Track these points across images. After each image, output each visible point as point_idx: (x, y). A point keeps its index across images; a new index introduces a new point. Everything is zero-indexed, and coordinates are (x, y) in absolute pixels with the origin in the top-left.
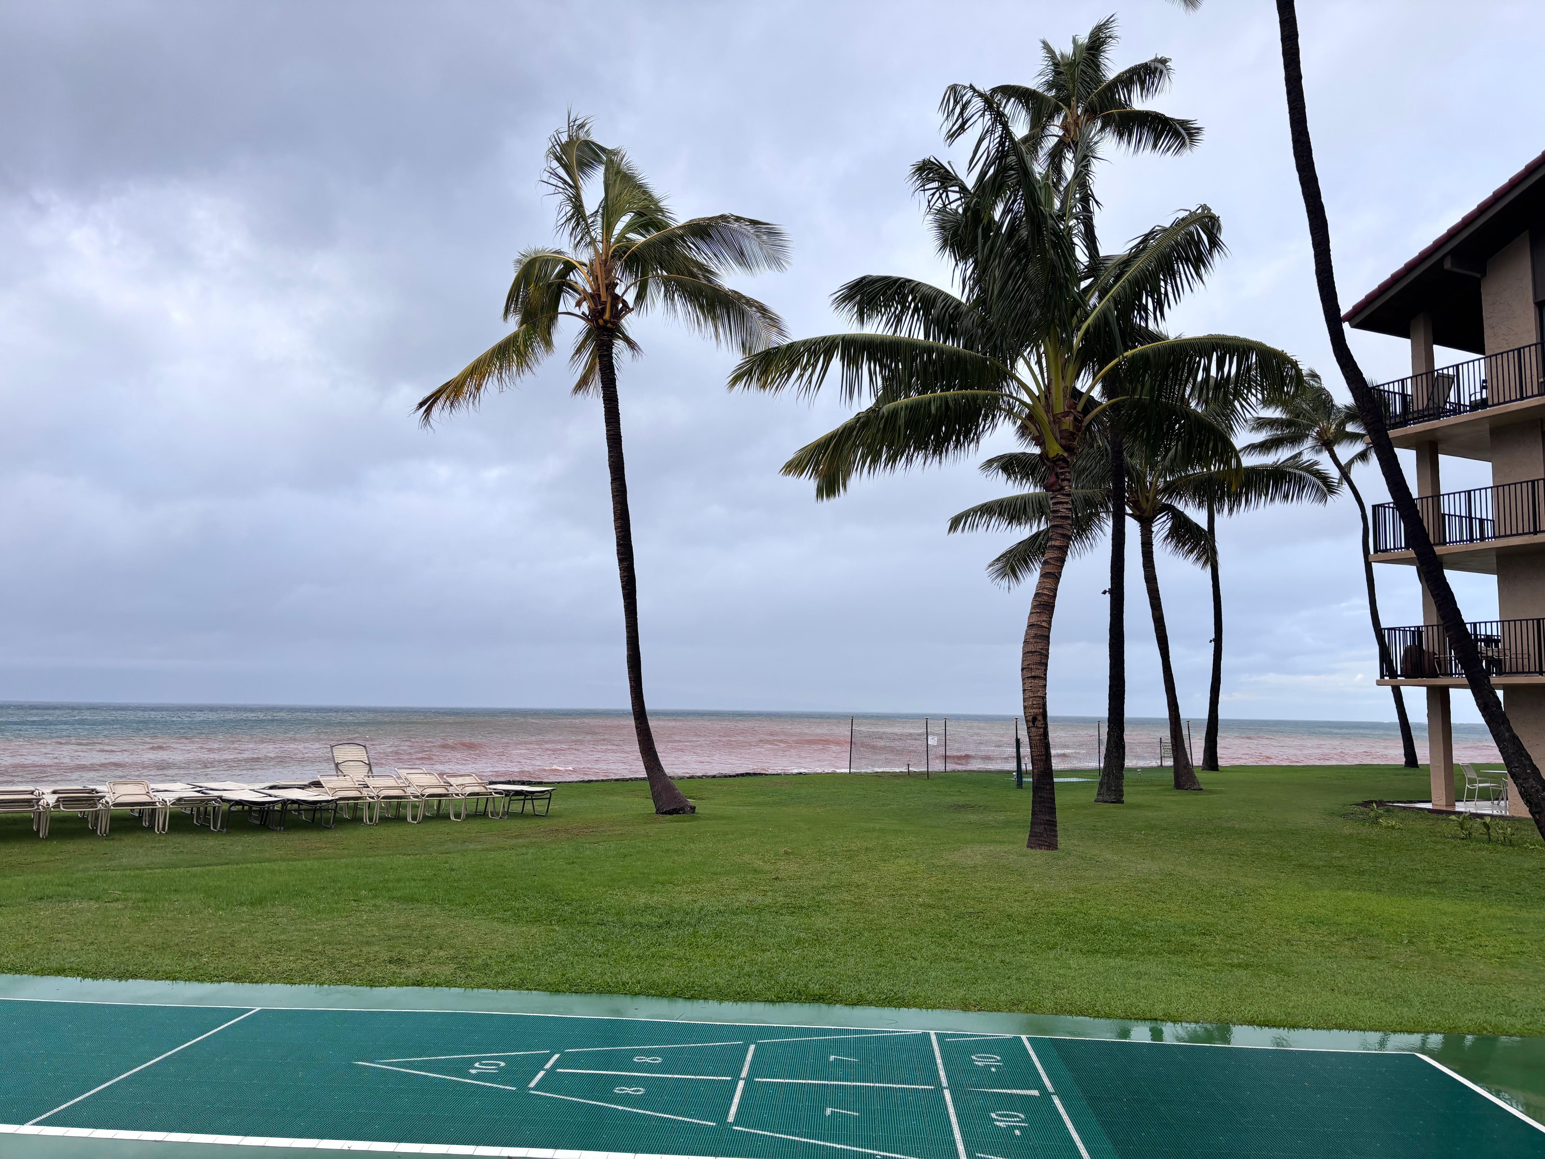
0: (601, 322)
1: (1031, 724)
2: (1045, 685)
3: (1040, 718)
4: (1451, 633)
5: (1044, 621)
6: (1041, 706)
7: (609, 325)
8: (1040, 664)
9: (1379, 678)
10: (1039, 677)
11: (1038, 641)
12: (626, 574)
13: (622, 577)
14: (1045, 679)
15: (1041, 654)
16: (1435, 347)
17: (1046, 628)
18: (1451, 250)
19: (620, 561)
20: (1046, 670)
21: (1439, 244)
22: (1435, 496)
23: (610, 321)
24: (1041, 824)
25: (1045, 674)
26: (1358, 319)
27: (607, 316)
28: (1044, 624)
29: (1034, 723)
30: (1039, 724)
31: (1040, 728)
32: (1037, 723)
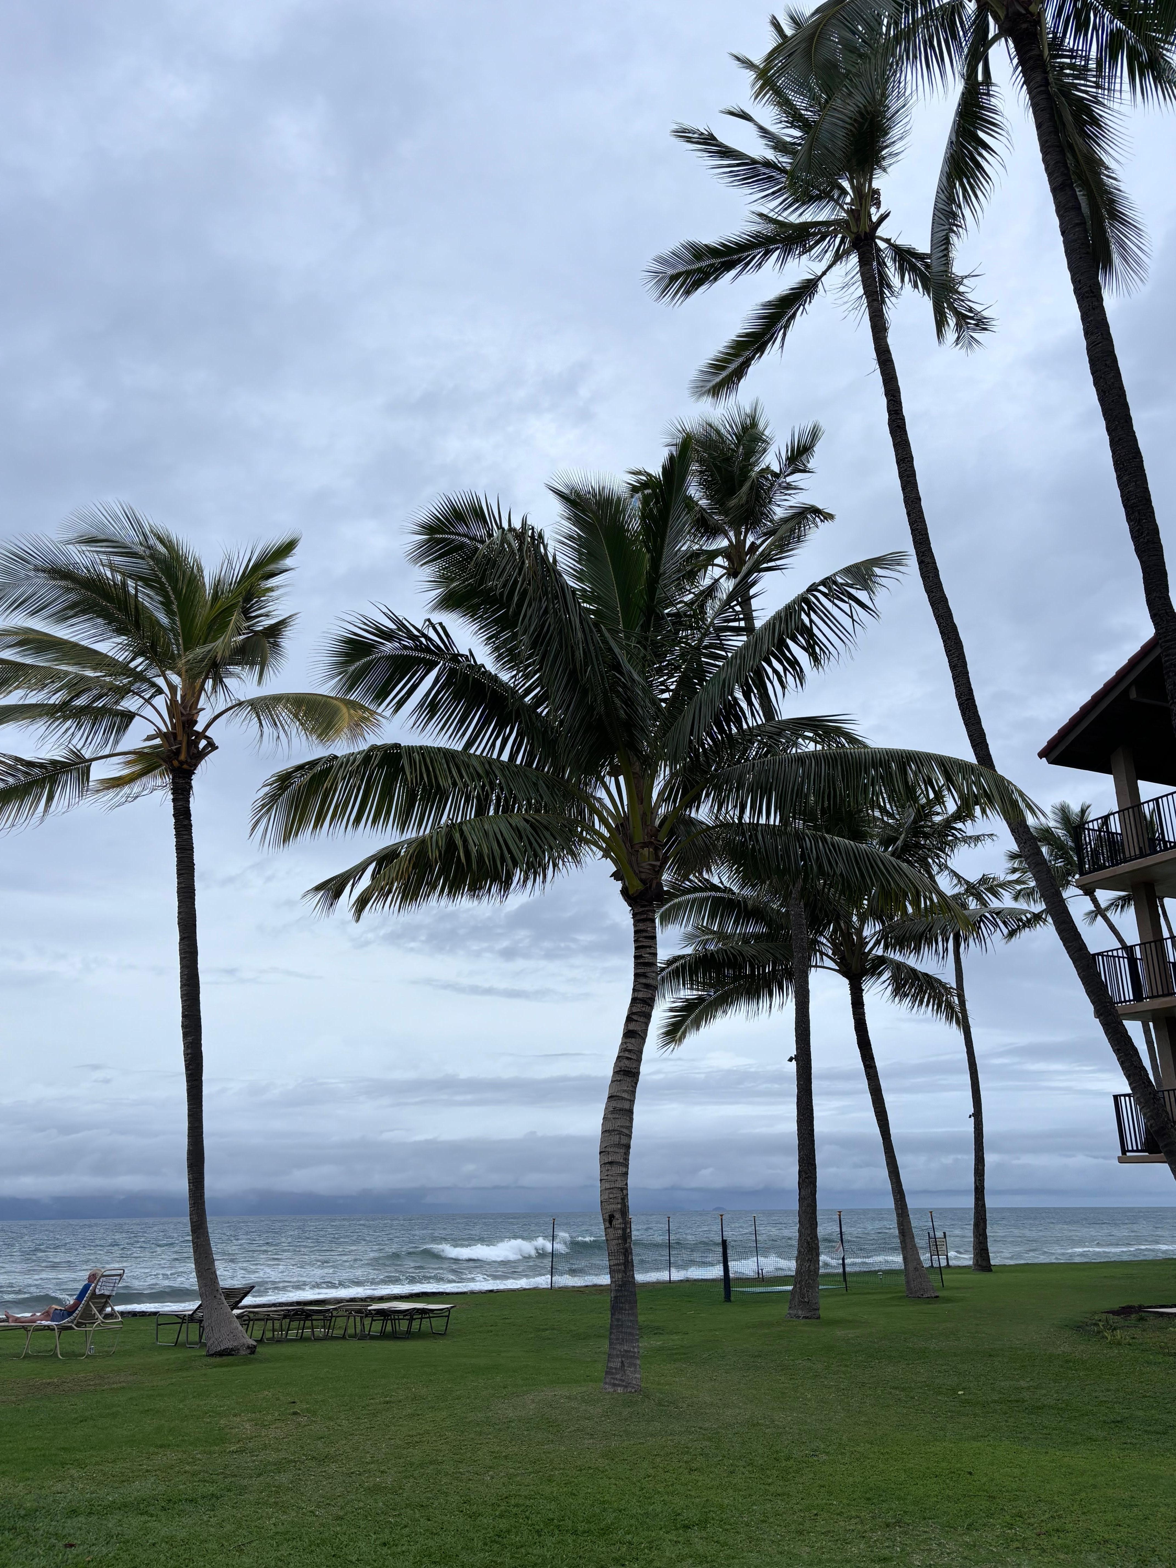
0: (176, 763)
1: (608, 1225)
2: (626, 1174)
3: (618, 1215)
4: (1138, 1096)
5: (624, 1091)
6: (620, 1201)
7: (185, 766)
8: (619, 1145)
9: (1120, 1155)
10: (618, 1163)
11: (617, 1116)
12: (189, 1051)
13: (186, 1054)
14: (627, 1166)
15: (620, 1133)
16: (1140, 783)
17: (627, 1100)
18: (1135, 679)
19: (185, 1035)
20: (627, 1153)
21: (1122, 674)
22: (1157, 941)
23: (186, 762)
24: (617, 1356)
25: (627, 1160)
26: (1055, 754)
27: (182, 757)
28: (625, 1095)
29: (610, 1222)
30: (617, 1223)
31: (619, 1228)
32: (614, 1223)
